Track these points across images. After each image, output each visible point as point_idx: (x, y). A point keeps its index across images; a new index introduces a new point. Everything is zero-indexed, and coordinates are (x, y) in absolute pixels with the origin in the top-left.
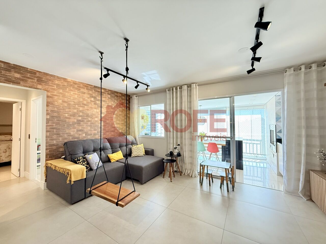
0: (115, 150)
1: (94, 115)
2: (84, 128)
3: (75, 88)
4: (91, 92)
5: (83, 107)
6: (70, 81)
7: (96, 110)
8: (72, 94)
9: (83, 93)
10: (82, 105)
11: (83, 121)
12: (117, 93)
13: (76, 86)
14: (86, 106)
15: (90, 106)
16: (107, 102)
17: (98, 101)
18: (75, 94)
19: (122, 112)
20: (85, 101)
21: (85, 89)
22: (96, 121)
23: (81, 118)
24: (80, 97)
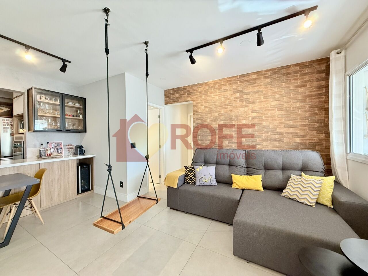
1: (240, 117)
3: (216, 88)
4: (235, 86)
5: (225, 108)
6: (211, 83)
7: (243, 108)
8: (213, 96)
9: (225, 91)
10: (223, 107)
12: (288, 67)
13: (217, 86)
14: (228, 107)
15: (234, 104)
16: (264, 92)
17: (246, 95)
18: (216, 95)
19: (303, 101)
20: (228, 101)
21: (228, 85)
23: (223, 122)
24: (221, 97)
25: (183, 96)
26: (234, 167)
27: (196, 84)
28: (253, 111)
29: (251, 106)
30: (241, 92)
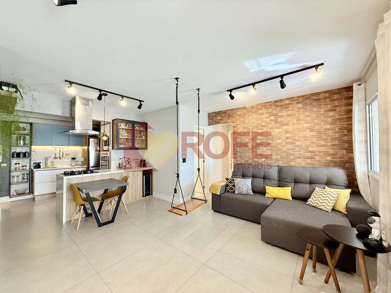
0: (284, 183)
1: (275, 137)
3: (253, 112)
4: (270, 110)
6: (249, 107)
7: (278, 129)
8: (250, 119)
9: (261, 114)
10: (260, 128)
12: (318, 94)
13: (254, 110)
14: (264, 128)
15: (270, 126)
16: (297, 116)
17: (280, 118)
18: (254, 118)
19: (333, 123)
20: (264, 123)
21: (264, 109)
22: (278, 143)
24: (258, 119)
25: (224, 118)
26: (268, 180)
27: (236, 108)
28: (287, 132)
29: (285, 127)
30: (276, 115)
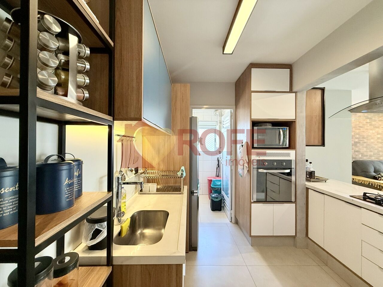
1: (369, 136)
2: (361, 149)
5: (359, 129)
7: (372, 131)
10: (358, 128)
11: (359, 143)
15: (366, 128)
17: (374, 121)
20: (361, 124)
22: (372, 142)
23: (357, 139)
24: (356, 120)
28: (378, 134)
29: (377, 129)
30: (370, 119)
